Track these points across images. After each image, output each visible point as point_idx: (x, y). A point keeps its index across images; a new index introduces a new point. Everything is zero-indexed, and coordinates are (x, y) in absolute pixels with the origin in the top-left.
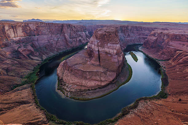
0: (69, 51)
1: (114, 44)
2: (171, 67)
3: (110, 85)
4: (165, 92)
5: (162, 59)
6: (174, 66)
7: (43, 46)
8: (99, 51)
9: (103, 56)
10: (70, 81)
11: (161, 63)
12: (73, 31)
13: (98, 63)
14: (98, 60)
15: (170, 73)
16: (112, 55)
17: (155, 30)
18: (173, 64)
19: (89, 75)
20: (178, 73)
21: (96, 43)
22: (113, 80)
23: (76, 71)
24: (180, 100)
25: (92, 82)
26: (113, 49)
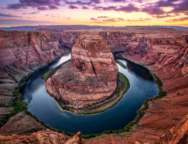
0: (45, 66)
1: (106, 52)
2: (159, 70)
3: (115, 95)
4: (163, 91)
5: (148, 63)
6: (161, 69)
7: (10, 64)
8: (91, 62)
9: (98, 66)
10: (73, 98)
11: (149, 68)
12: (43, 40)
13: (94, 75)
14: (94, 72)
15: (160, 75)
16: (108, 65)
17: (135, 35)
18: (160, 66)
19: (91, 88)
20: (166, 73)
21: (85, 54)
22: (116, 90)
23: (74, 87)
24: (178, 94)
25: (97, 95)
26: (107, 58)
